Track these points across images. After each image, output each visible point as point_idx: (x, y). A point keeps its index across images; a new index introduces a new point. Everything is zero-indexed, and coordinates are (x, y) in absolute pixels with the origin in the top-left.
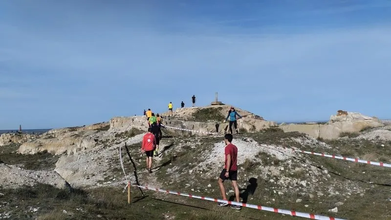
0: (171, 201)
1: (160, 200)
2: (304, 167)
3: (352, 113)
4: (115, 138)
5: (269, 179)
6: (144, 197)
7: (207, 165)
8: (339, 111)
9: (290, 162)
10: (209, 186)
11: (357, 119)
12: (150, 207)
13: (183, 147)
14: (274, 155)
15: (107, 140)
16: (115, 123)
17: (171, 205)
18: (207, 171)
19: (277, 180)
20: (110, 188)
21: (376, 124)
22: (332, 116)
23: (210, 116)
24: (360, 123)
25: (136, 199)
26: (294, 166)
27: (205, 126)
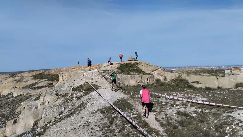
4: (72, 92)
15: (66, 94)
16: (64, 77)
27: (134, 78)
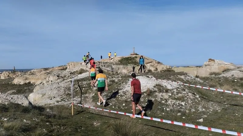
0: (99, 114)
1: (93, 113)
2: (184, 94)
3: (217, 60)
4: (70, 75)
5: (162, 101)
6: (82, 112)
7: (123, 92)
8: (210, 59)
9: (175, 90)
10: (124, 105)
11: (221, 64)
12: (85, 117)
13: (110, 81)
14: (166, 86)
15: (65, 76)
16: (70, 66)
17: (98, 116)
18: (123, 96)
19: (166, 101)
20: (62, 106)
21: (232, 67)
22: (205, 62)
23: (130, 61)
24: (223, 66)
25: (78, 112)
26: (178, 93)
27: (126, 68)
